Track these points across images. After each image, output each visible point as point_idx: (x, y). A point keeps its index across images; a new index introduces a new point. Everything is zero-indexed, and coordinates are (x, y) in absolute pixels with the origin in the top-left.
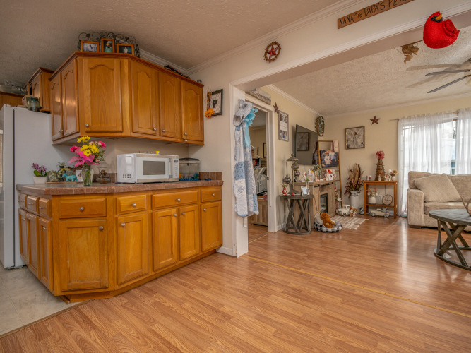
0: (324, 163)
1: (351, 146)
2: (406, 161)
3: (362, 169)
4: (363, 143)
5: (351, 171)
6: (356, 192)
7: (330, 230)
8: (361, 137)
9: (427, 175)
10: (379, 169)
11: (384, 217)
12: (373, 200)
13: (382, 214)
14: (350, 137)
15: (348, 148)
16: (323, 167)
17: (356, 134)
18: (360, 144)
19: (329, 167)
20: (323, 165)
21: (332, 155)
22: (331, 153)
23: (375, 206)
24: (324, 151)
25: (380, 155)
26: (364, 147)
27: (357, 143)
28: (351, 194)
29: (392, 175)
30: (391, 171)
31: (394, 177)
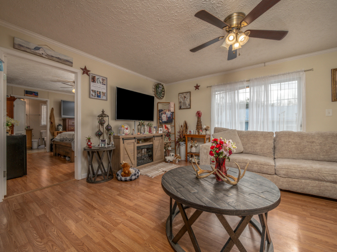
0: (162, 120)
1: (182, 107)
4: (190, 105)
6: (183, 143)
8: (189, 100)
12: (193, 150)
14: (181, 100)
15: (180, 108)
16: (160, 123)
17: (185, 97)
18: (187, 105)
19: (166, 123)
20: (161, 121)
21: (169, 114)
22: (167, 112)
24: (162, 110)
25: (199, 114)
27: (186, 104)
28: (180, 144)
29: (206, 130)
30: (205, 127)
31: (208, 132)
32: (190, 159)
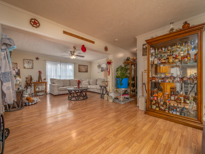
1: (26, 67)
2: (49, 74)
3: (32, 77)
5: (27, 78)
6: (30, 87)
7: (33, 103)
8: (32, 64)
9: (56, 79)
10: (40, 77)
11: (43, 95)
12: (37, 90)
13: (42, 94)
14: (26, 63)
18: (31, 67)
22: (16, 69)
23: (39, 92)
25: (40, 72)
26: (33, 68)
27: (29, 66)
28: (27, 88)
29: (45, 79)
30: (44, 78)
31: (45, 80)
32: (38, 94)
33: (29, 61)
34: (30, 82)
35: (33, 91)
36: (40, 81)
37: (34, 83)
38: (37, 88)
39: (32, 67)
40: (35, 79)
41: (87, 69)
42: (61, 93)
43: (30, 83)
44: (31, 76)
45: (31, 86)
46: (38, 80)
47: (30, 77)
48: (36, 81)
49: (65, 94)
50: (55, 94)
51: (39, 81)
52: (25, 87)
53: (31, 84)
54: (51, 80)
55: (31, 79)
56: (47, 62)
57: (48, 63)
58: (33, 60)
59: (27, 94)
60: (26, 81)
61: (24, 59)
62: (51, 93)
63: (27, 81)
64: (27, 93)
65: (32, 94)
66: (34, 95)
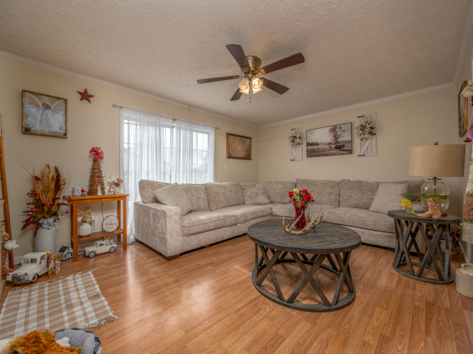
1: (36, 129)
3: (62, 178)
4: (64, 128)
5: (37, 179)
6: (51, 220)
8: (60, 116)
10: (100, 177)
12: (86, 230)
13: (107, 248)
15: (28, 132)
17: (48, 107)
18: (56, 128)
23: (91, 240)
25: (96, 154)
27: (49, 126)
28: (39, 226)
29: (117, 185)
30: (114, 179)
31: (117, 189)
32: (89, 250)
33: (46, 100)
34: (50, 195)
35: (65, 239)
36: (100, 193)
37: (69, 200)
38: (84, 221)
39: (61, 129)
40: (76, 184)
41: (249, 149)
42: (194, 242)
43: (54, 200)
44: (56, 170)
45: (55, 214)
46: (86, 189)
47: (52, 174)
48: (78, 194)
49: (203, 247)
50: (169, 253)
51: (92, 191)
52: (27, 223)
53: (59, 205)
54: (144, 185)
55: (58, 183)
56: (125, 113)
57: (129, 119)
58: (66, 101)
59: (33, 261)
60: (33, 194)
61: (24, 91)
62: (140, 239)
63: (39, 191)
64: (38, 255)
65: (63, 249)
66: (69, 256)
